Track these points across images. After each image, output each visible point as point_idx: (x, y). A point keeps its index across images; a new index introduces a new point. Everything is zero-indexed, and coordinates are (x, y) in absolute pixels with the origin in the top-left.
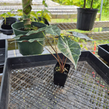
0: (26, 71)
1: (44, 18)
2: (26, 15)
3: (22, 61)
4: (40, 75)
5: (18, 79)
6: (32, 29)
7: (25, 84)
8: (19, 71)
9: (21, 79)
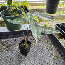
0: (8, 41)
1: (24, 6)
2: (9, 5)
3: (5, 35)
4: (15, 43)
5: (2, 46)
6: (13, 14)
7: (5, 49)
8: (4, 40)
9: (4, 45)
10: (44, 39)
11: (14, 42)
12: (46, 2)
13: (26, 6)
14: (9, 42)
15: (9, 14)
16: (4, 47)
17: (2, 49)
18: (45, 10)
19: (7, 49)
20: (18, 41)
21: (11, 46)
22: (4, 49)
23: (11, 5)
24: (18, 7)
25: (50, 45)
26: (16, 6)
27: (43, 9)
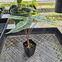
0: (15, 37)
1: (33, 5)
2: (18, 4)
6: (22, 12)
7: (13, 45)
8: (12, 37)
9: (11, 42)
10: (51, 38)
11: (21, 39)
12: (55, 2)
13: (35, 5)
14: (17, 39)
15: (19, 12)
16: (12, 43)
17: (9, 45)
18: (54, 10)
19: (14, 45)
20: (25, 38)
21: (18, 43)
22: (11, 45)
23: (20, 4)
24: (27, 6)
25: (58, 45)
26: (25, 5)
27: (52, 9)
